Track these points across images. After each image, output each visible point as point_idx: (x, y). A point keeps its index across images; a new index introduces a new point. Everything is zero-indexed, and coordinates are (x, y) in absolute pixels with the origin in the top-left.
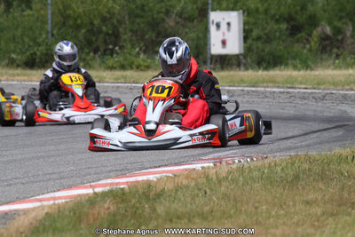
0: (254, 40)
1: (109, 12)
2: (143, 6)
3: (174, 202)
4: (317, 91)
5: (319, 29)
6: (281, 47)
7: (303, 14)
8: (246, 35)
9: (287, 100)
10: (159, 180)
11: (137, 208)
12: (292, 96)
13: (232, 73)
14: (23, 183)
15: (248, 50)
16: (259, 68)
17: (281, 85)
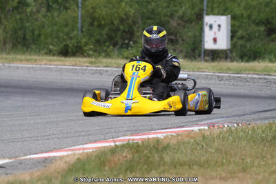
0: (238, 39)
1: (126, 15)
3: (177, 153)
6: (260, 45)
8: (233, 34)
9: (265, 84)
10: (165, 137)
11: (149, 157)
12: (269, 81)
13: (221, 63)
14: (59, 138)
15: (234, 46)
16: (242, 61)
17: (260, 73)
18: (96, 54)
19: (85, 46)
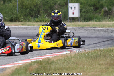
0: (83, 12)
1: (36, 4)
2: (47, 2)
3: (57, 64)
4: (103, 29)
5: (104, 9)
6: (92, 15)
7: (98, 4)
8: (81, 11)
9: (94, 32)
10: (52, 57)
11: (45, 67)
12: (95, 30)
13: (76, 23)
14: (9, 59)
15: (81, 15)
16: (85, 21)
17: (91, 27)
18: (24, 20)
19: (20, 17)
